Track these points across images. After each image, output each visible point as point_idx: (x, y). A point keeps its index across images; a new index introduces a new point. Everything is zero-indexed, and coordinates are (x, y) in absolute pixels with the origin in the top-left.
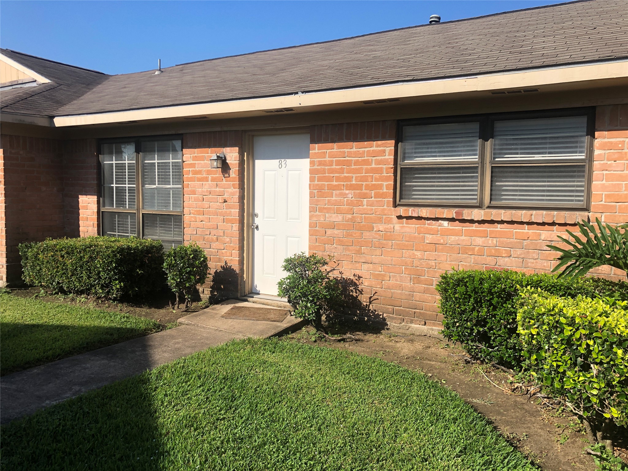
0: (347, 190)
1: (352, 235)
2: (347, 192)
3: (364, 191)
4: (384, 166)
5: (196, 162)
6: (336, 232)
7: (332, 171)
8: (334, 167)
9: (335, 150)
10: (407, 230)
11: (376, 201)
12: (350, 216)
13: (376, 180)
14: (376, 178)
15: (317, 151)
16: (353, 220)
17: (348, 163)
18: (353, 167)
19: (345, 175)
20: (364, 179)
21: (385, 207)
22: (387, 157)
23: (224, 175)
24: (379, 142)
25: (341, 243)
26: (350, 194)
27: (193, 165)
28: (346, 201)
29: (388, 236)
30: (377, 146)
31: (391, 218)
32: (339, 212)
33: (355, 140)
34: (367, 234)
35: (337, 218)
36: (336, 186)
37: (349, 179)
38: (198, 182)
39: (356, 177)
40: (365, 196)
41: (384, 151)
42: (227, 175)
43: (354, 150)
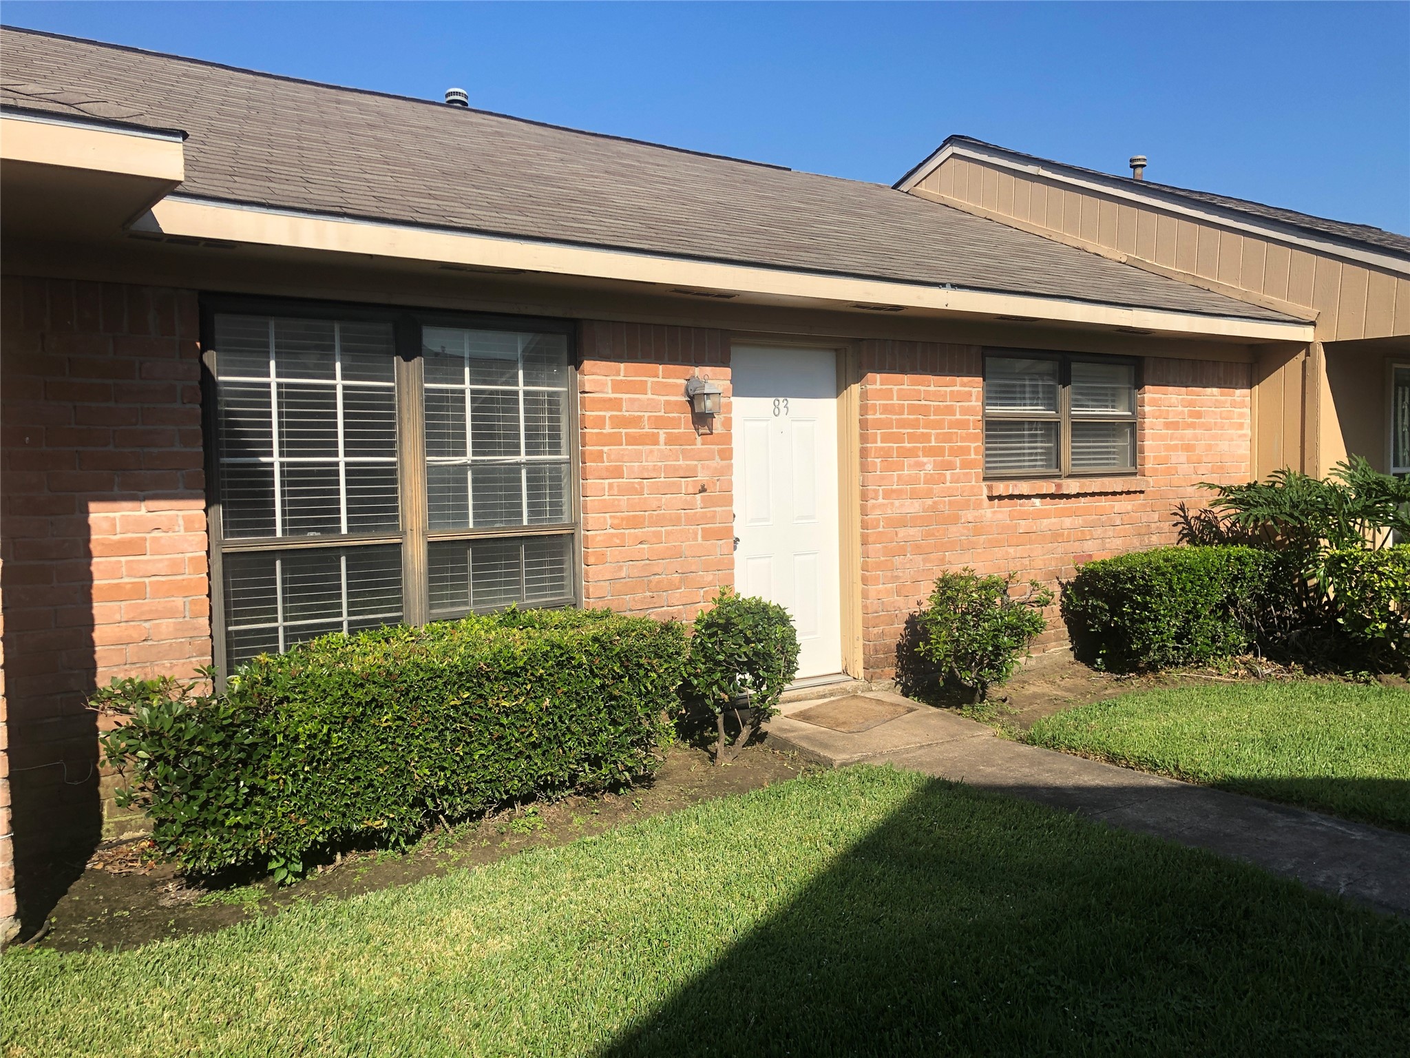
0: (924, 456)
1: (933, 535)
2: (925, 460)
3: (946, 458)
4: (971, 418)
5: (625, 396)
6: (912, 531)
7: (902, 424)
8: (905, 416)
9: (905, 387)
10: (999, 516)
11: (964, 474)
12: (929, 502)
13: (963, 439)
14: (961, 437)
15: (878, 386)
16: (934, 508)
17: (925, 411)
18: (932, 417)
19: (921, 430)
20: (947, 438)
21: (973, 483)
22: (973, 403)
23: (697, 429)
24: (965, 379)
25: (918, 550)
26: (929, 464)
27: (615, 404)
28: (925, 477)
29: (978, 528)
30: (963, 385)
31: (982, 500)
32: (914, 496)
33: (934, 372)
34: (953, 529)
35: (913, 507)
36: (909, 450)
37: (926, 437)
38: (630, 447)
39: (937, 435)
40: (950, 466)
41: (970, 394)
42: (705, 430)
43: (932, 388)
